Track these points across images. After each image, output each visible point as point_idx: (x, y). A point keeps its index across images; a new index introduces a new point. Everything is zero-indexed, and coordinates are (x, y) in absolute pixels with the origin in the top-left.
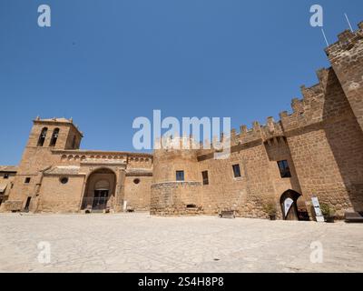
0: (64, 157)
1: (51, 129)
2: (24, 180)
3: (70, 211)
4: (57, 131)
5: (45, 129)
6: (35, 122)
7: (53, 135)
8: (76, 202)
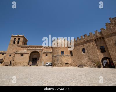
0: (22, 47)
1: (17, 38)
2: (9, 55)
3: (25, 66)
4: (19, 39)
5: (15, 39)
6: (12, 36)
7: (18, 41)
8: (26, 62)
